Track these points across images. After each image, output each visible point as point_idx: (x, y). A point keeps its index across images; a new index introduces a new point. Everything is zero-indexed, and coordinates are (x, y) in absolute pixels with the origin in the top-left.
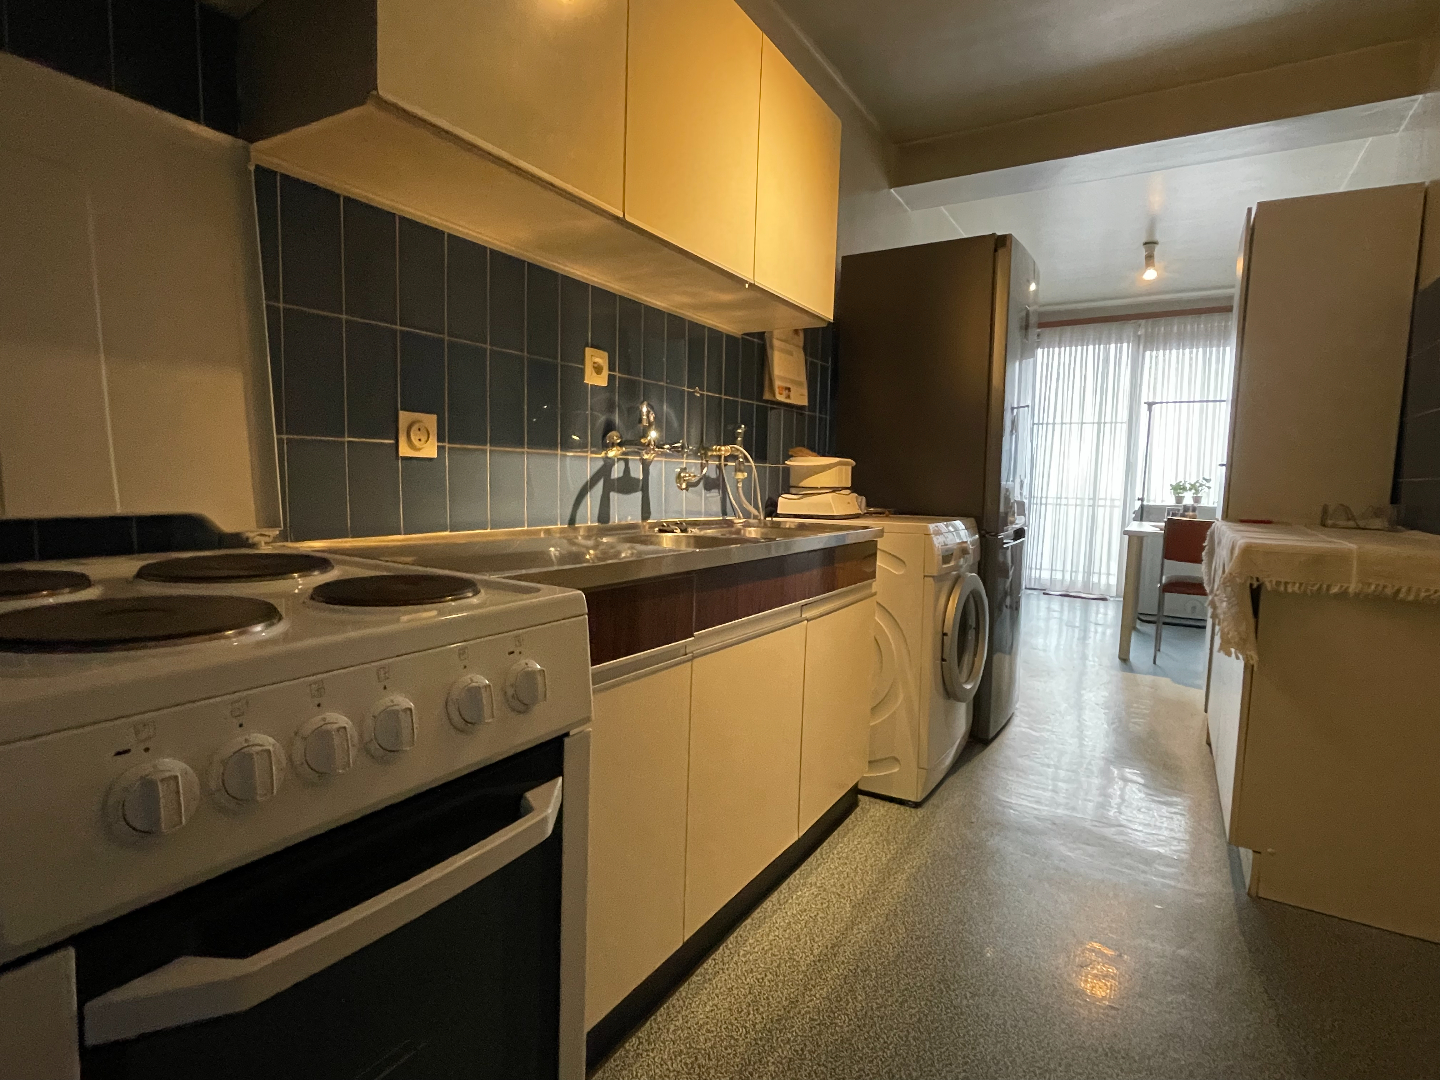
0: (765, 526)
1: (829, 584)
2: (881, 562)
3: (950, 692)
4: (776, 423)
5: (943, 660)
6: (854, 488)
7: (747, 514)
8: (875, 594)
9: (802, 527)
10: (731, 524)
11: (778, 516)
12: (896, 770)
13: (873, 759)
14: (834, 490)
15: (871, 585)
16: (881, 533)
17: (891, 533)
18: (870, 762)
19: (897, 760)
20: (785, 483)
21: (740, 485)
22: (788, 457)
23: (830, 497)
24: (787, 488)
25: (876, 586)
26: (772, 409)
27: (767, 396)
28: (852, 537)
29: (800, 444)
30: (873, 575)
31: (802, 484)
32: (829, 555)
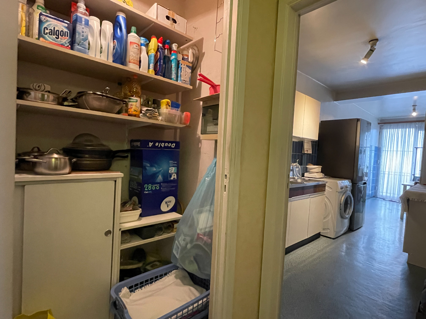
0: (302, 179)
1: (315, 192)
2: (326, 188)
3: (342, 217)
4: (305, 159)
5: (340, 209)
6: (322, 172)
7: (298, 176)
8: (325, 194)
9: (309, 180)
10: (294, 178)
11: (304, 177)
12: (329, 231)
13: (324, 228)
14: (317, 172)
15: (324, 193)
16: (327, 182)
17: (329, 182)
18: (323, 229)
19: (329, 229)
20: (306, 170)
21: (297, 171)
22: (307, 165)
23: (316, 174)
24: (307, 172)
25: (325, 193)
26: (304, 155)
27: (303, 152)
28: (320, 183)
29: (310, 163)
30: (325, 191)
31: (310, 171)
32: (315, 186)
